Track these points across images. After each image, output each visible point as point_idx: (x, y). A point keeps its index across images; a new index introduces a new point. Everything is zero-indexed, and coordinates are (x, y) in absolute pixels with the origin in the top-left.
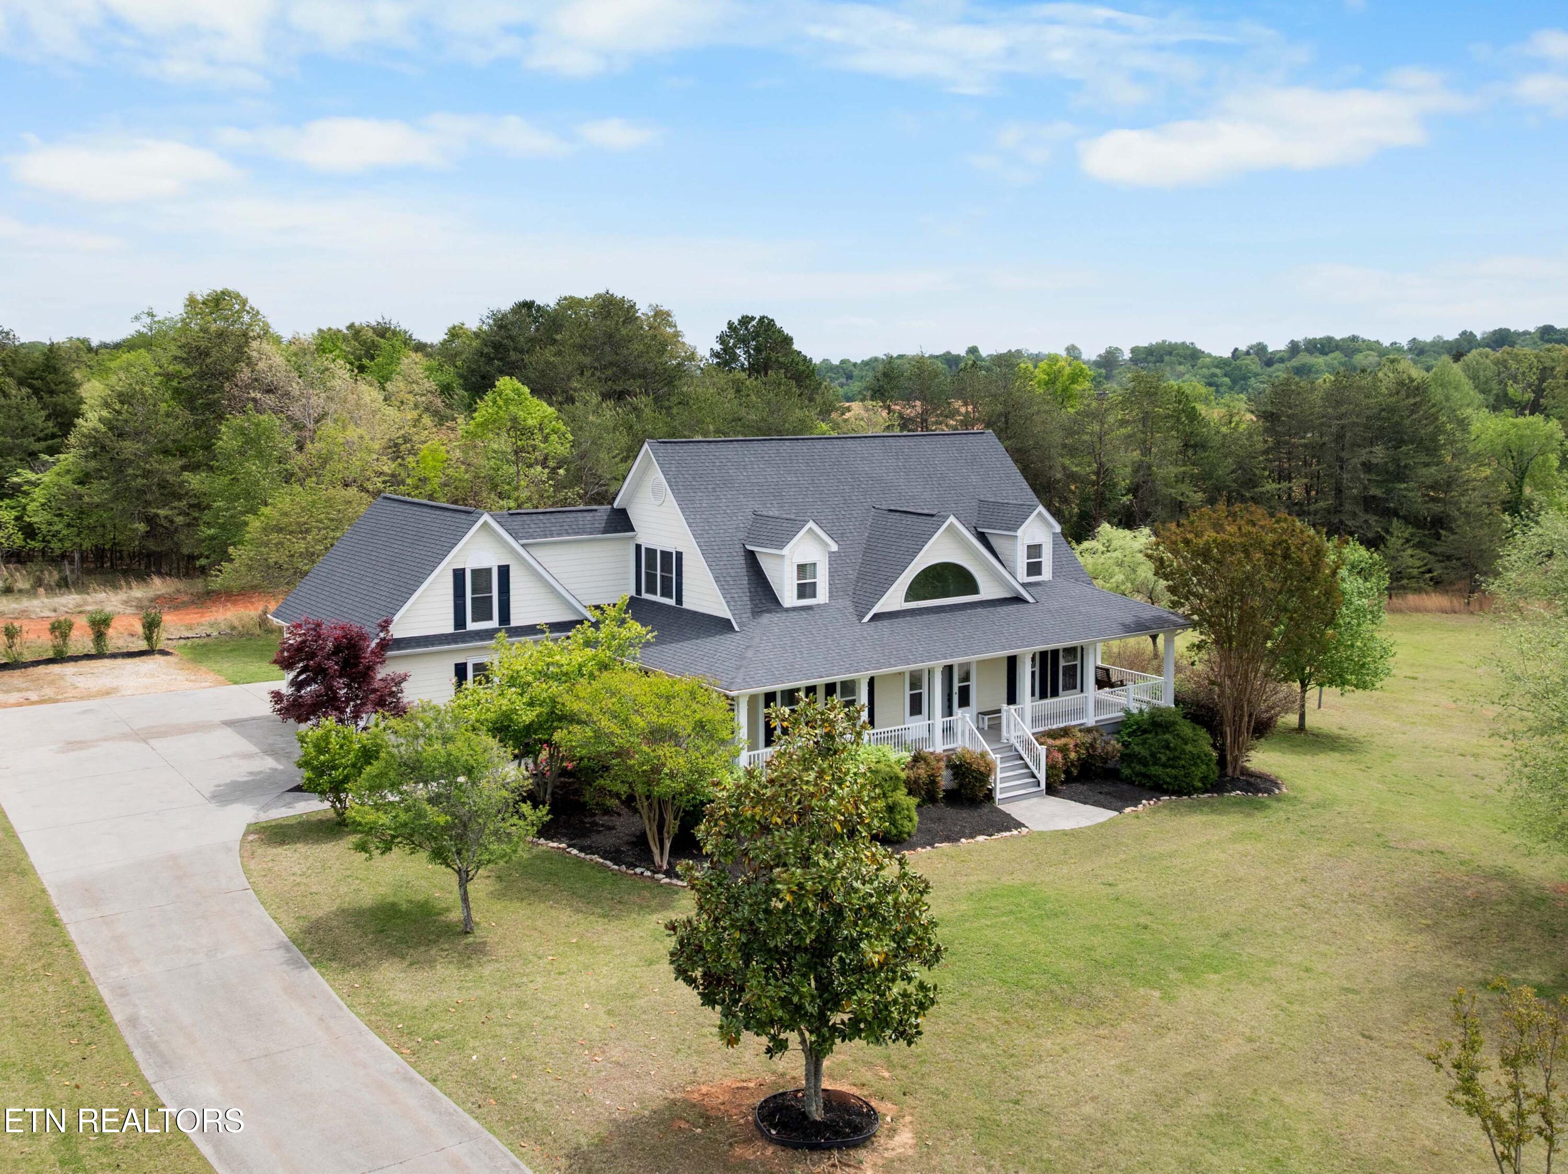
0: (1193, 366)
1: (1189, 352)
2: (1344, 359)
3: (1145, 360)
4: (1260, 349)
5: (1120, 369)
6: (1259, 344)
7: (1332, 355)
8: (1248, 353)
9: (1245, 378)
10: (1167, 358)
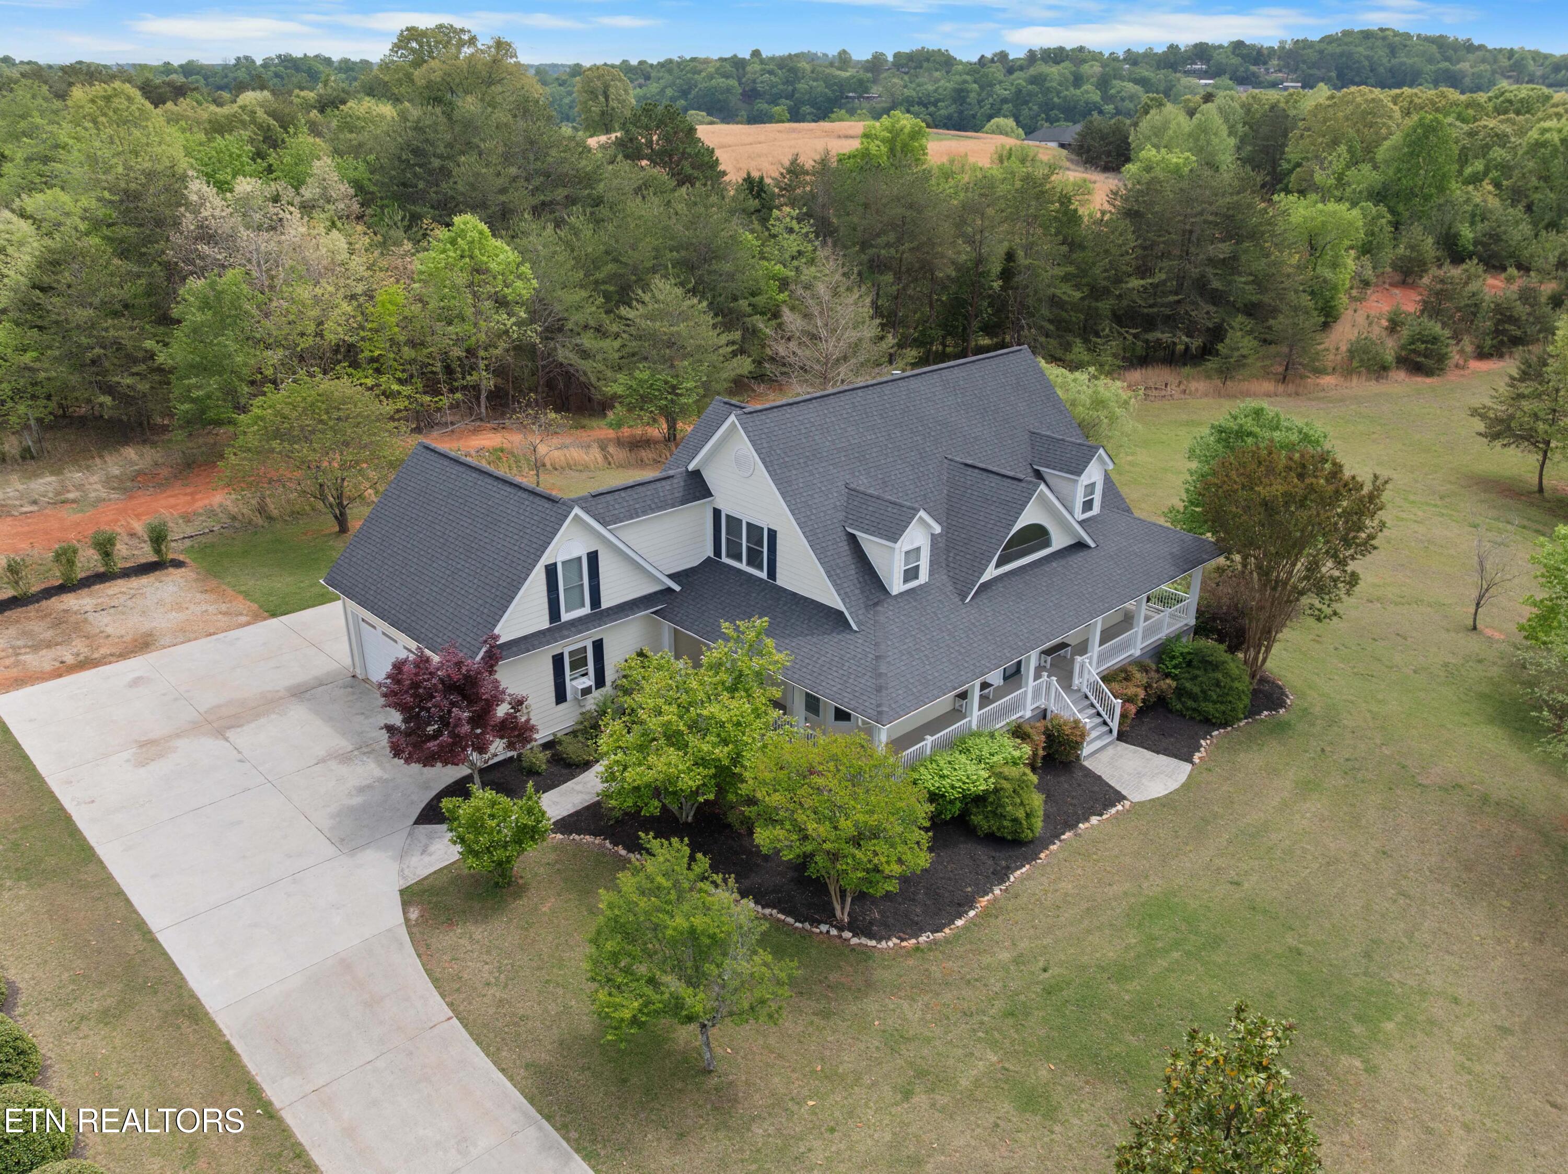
0: (948, 72)
1: (943, 59)
2: (1074, 69)
3: (906, 65)
4: (1002, 56)
5: (885, 75)
6: (1002, 52)
7: (1063, 65)
8: (992, 61)
9: (991, 85)
10: (925, 64)
